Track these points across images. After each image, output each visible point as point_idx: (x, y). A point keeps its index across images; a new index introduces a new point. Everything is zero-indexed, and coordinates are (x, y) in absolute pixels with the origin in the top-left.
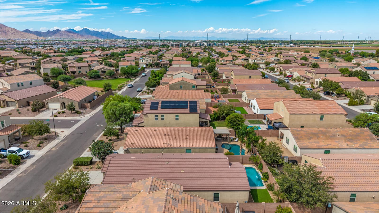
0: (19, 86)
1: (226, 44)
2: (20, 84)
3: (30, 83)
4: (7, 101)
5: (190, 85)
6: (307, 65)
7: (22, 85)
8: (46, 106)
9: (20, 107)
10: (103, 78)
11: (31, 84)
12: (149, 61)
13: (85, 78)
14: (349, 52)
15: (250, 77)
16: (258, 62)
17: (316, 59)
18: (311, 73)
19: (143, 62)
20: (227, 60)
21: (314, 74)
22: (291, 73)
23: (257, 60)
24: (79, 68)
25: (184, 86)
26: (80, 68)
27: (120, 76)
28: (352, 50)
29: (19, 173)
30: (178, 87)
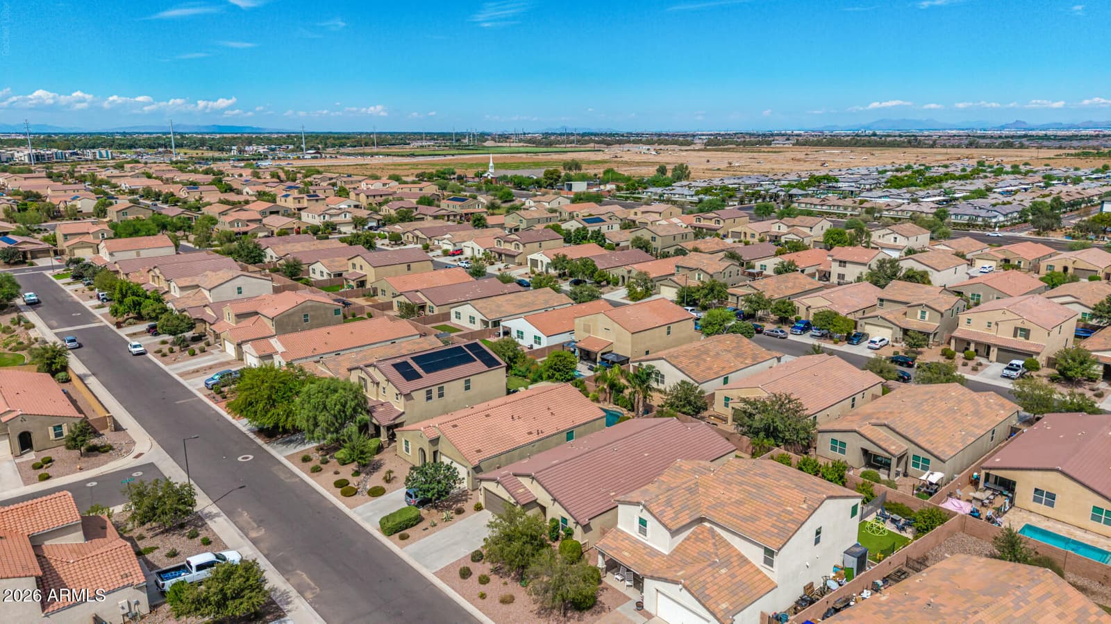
1: (100, 153)
5: (329, 308)
6: (446, 218)
14: (486, 175)
15: (409, 268)
16: (335, 219)
17: (460, 203)
18: (513, 244)
21: (521, 246)
22: (454, 245)
23: (331, 216)
25: (312, 313)
28: (490, 170)
30: (296, 319)
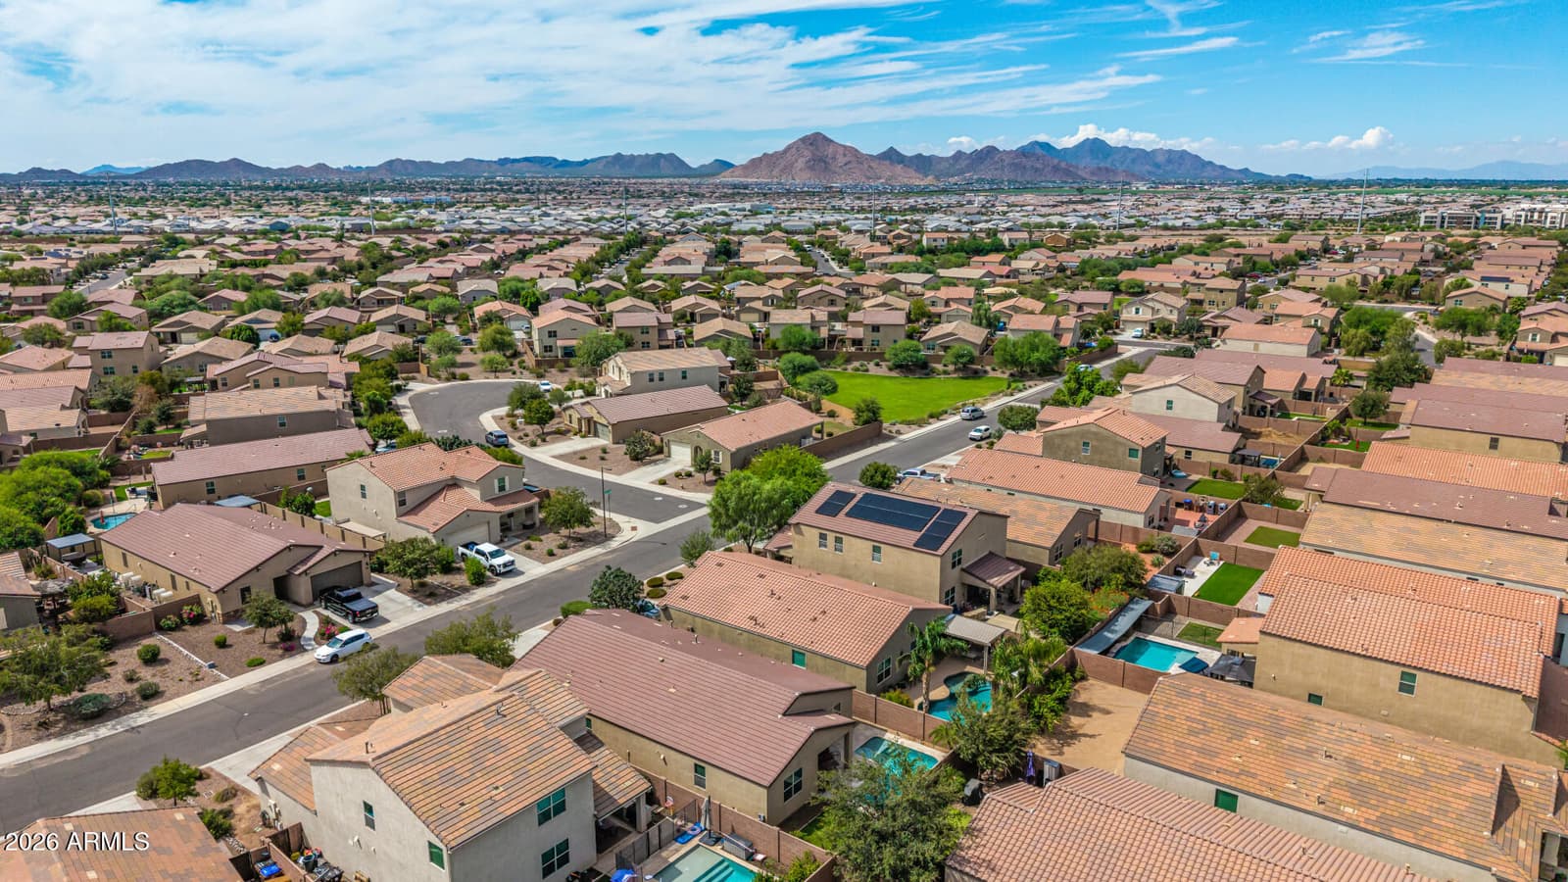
0: (651, 380)
2: (656, 377)
3: (680, 375)
4: (595, 422)
5: (1121, 444)
7: (661, 379)
8: (665, 449)
9: (618, 443)
10: (933, 371)
11: (684, 377)
12: (1164, 313)
13: (877, 365)
15: (1494, 444)
19: (1137, 312)
20: (1557, 334)
24: (873, 330)
25: (1095, 443)
26: (878, 331)
27: (994, 370)
29: (464, 602)
30: (1073, 444)
